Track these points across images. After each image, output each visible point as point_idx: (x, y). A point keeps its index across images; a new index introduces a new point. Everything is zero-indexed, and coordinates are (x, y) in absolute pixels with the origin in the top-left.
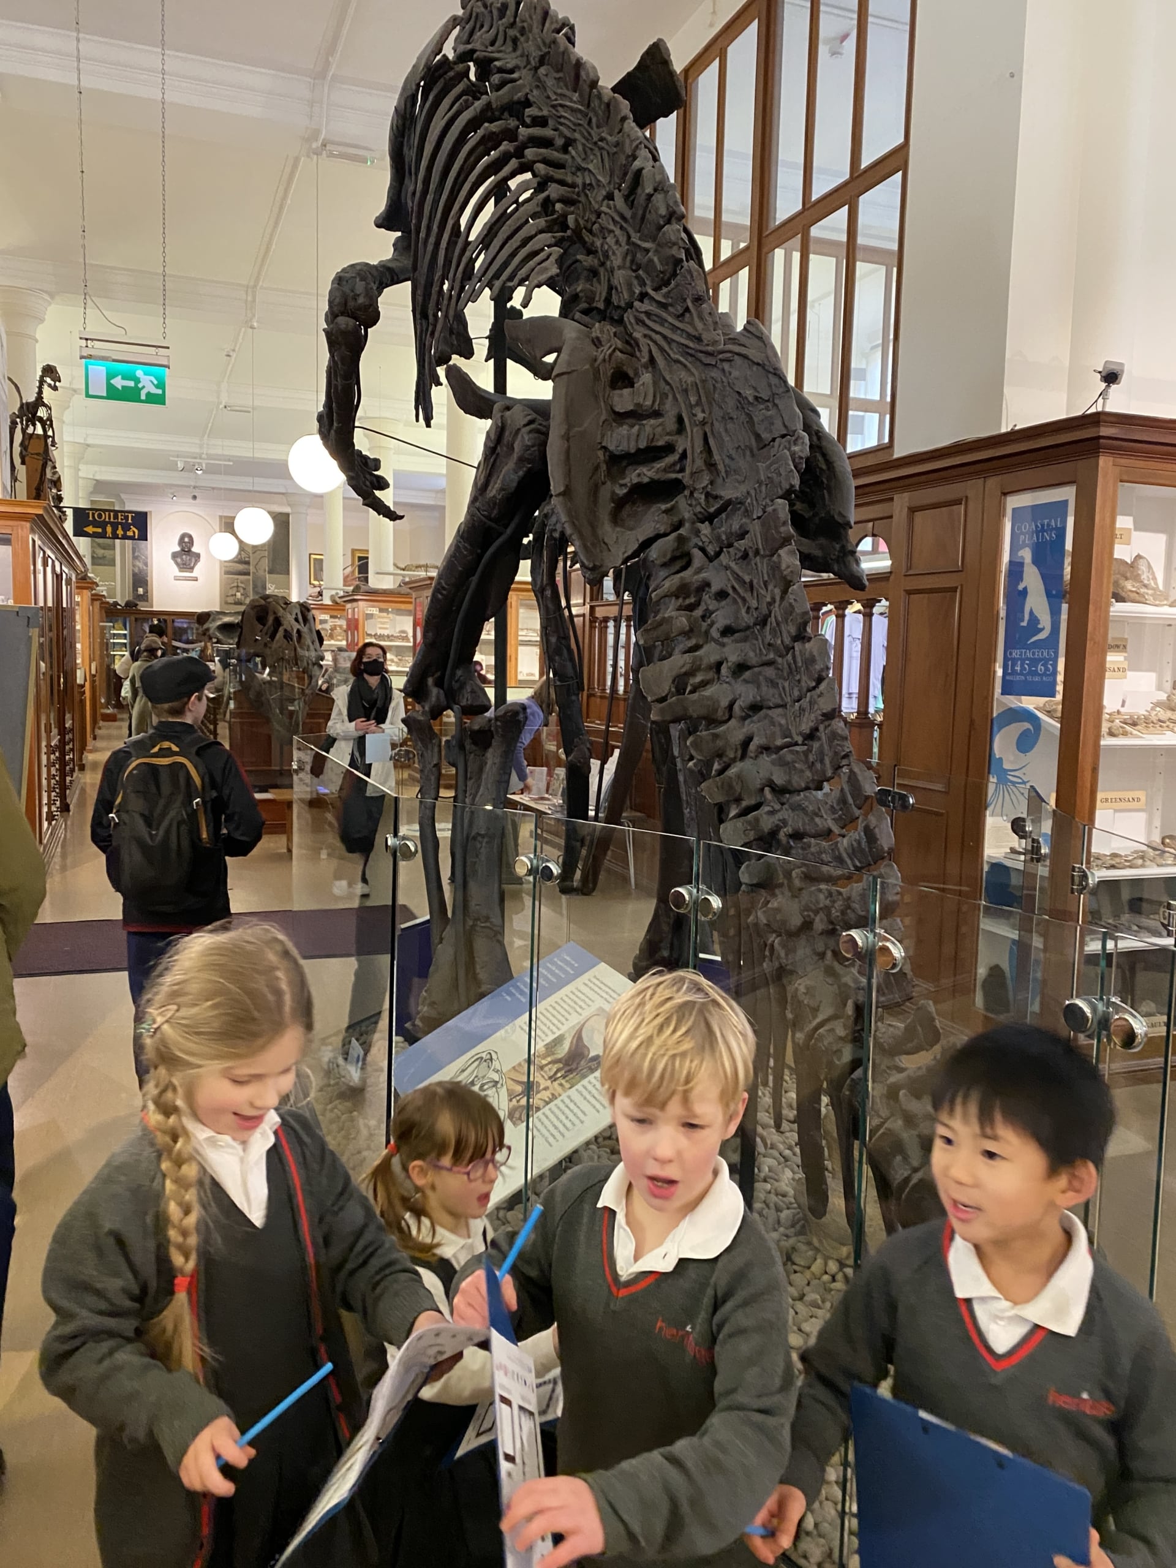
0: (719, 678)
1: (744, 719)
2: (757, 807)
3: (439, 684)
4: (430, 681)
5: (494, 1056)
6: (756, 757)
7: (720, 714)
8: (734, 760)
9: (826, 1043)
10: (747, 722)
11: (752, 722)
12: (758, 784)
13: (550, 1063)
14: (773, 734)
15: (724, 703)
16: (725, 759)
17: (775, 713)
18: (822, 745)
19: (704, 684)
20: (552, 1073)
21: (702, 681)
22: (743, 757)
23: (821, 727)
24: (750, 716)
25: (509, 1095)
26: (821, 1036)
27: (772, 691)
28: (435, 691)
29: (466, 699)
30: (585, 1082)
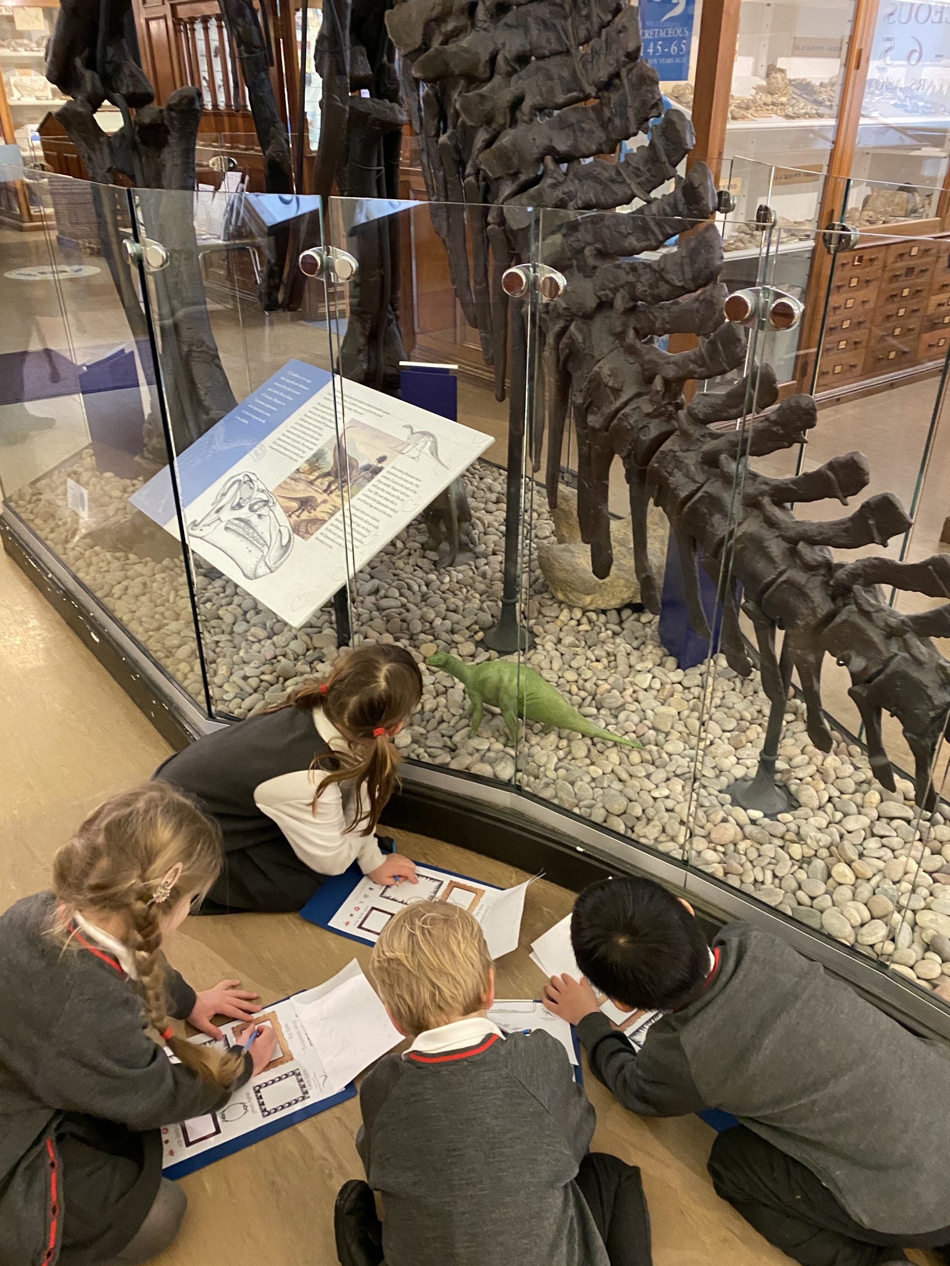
0: (473, 25)
1: (509, 75)
2: (537, 180)
3: (90, 64)
4: (78, 62)
5: (253, 477)
6: (531, 120)
7: (482, 71)
8: (503, 127)
9: (631, 421)
10: (514, 78)
11: (520, 78)
12: (535, 152)
13: (318, 478)
14: (551, 90)
15: (485, 57)
16: (494, 126)
17: (552, 65)
18: (625, 95)
19: (457, 33)
20: (325, 487)
21: (456, 28)
22: (513, 123)
23: (624, 73)
24: (516, 71)
25: (286, 512)
26: (626, 416)
27: (545, 35)
28: (88, 75)
29: (126, 87)
30: (365, 490)
